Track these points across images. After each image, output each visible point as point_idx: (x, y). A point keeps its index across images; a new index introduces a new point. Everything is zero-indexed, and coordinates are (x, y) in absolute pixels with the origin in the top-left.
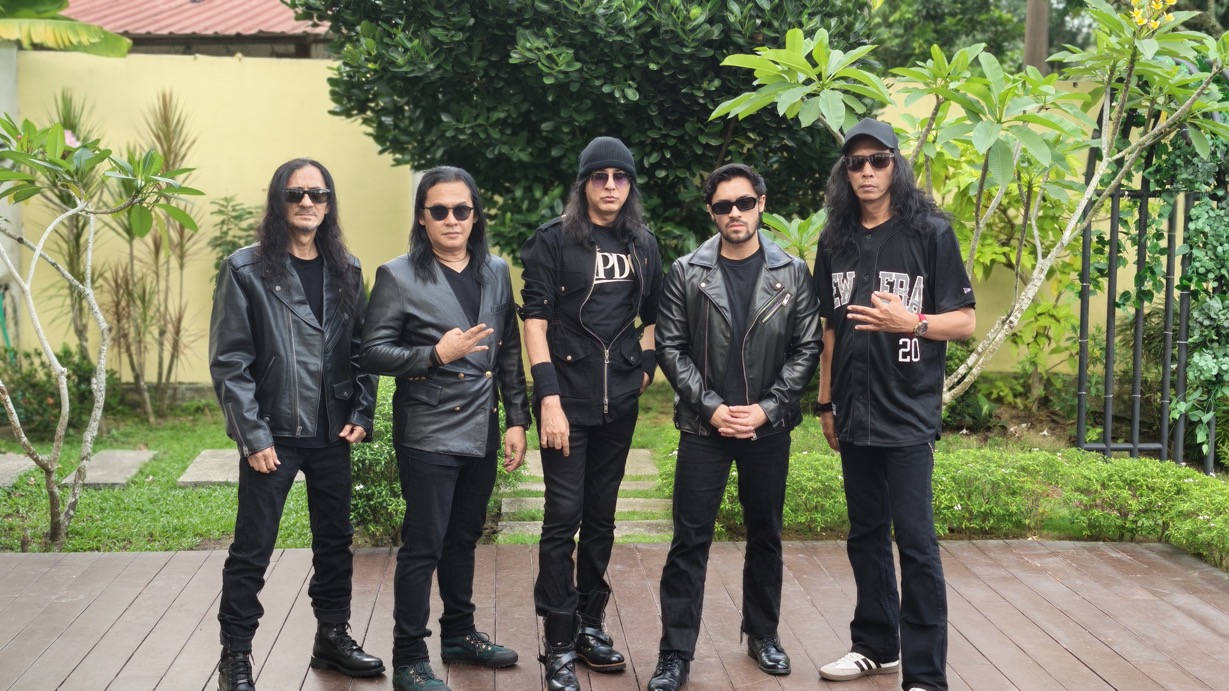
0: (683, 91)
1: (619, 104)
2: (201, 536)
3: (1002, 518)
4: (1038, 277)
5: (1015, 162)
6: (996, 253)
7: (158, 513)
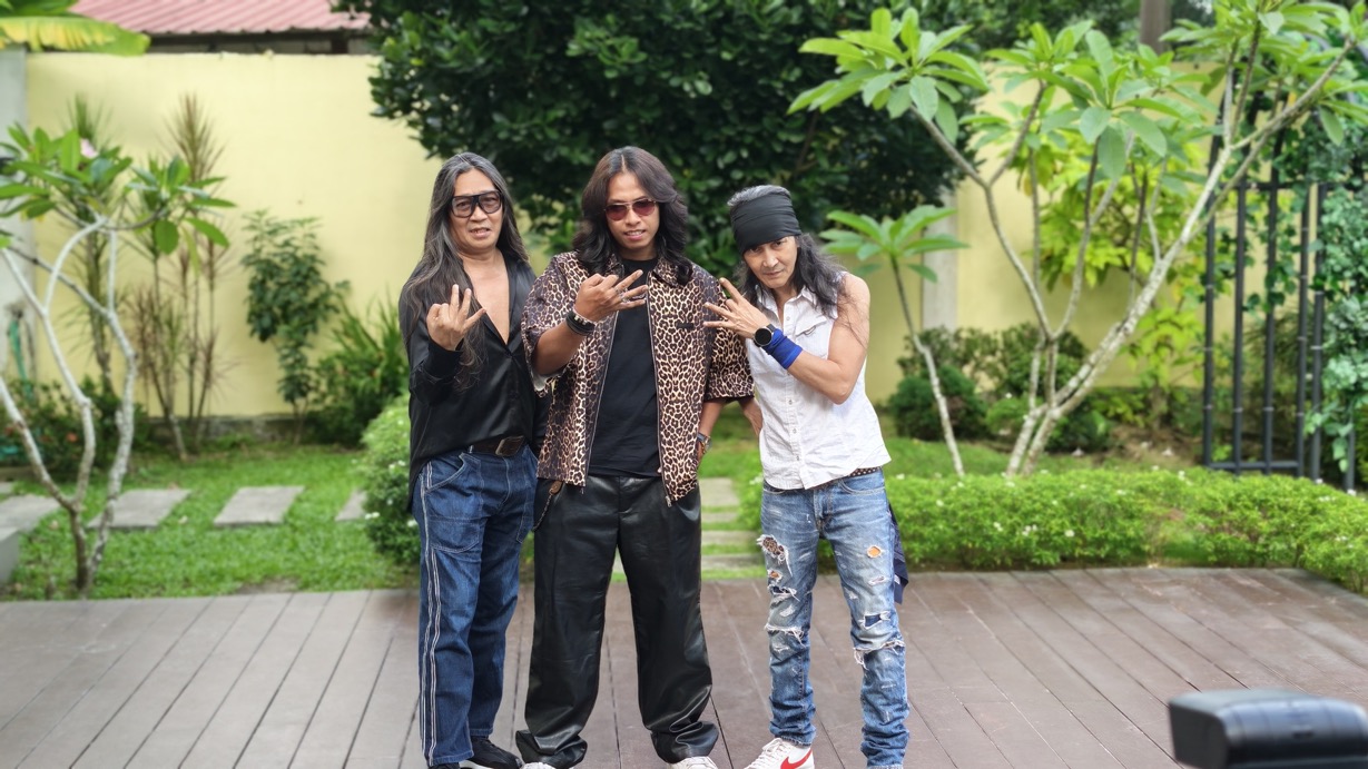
0: (760, 82)
1: (689, 97)
2: (242, 579)
3: (1117, 545)
4: (1157, 280)
5: (1127, 153)
6: (1111, 256)
7: (193, 556)
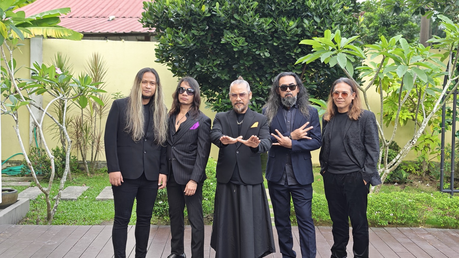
0: (287, 53)
1: (262, 58)
2: (103, 219)
3: (409, 219)
4: (424, 125)
6: (408, 115)
7: (88, 210)
